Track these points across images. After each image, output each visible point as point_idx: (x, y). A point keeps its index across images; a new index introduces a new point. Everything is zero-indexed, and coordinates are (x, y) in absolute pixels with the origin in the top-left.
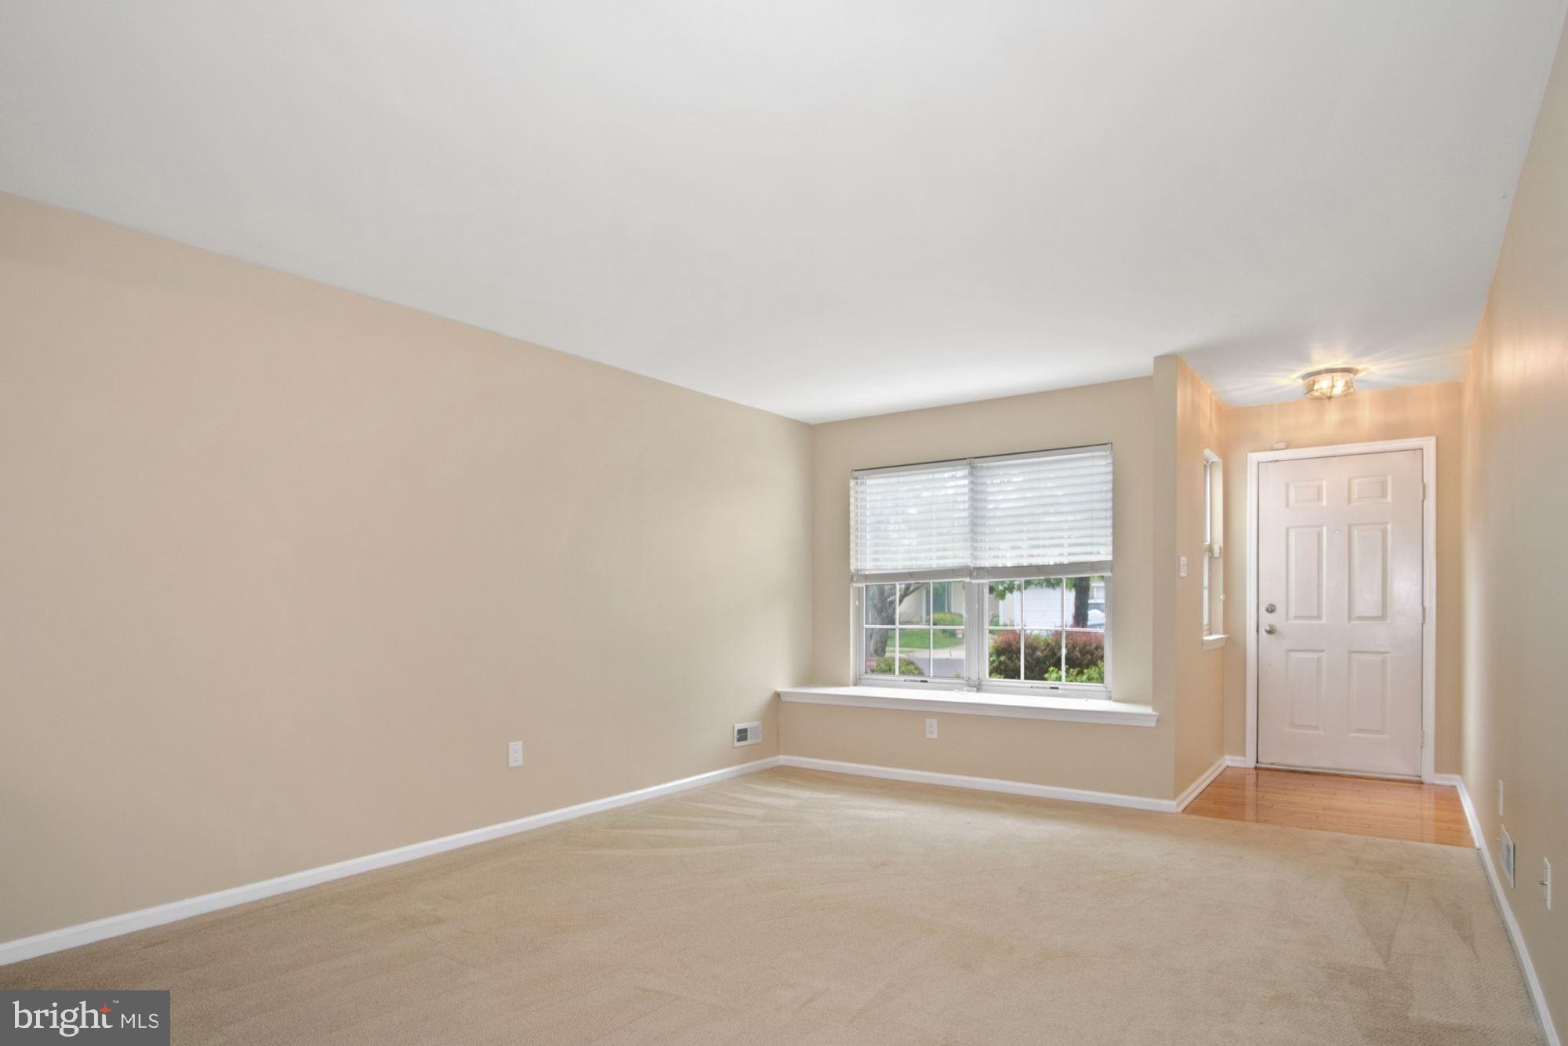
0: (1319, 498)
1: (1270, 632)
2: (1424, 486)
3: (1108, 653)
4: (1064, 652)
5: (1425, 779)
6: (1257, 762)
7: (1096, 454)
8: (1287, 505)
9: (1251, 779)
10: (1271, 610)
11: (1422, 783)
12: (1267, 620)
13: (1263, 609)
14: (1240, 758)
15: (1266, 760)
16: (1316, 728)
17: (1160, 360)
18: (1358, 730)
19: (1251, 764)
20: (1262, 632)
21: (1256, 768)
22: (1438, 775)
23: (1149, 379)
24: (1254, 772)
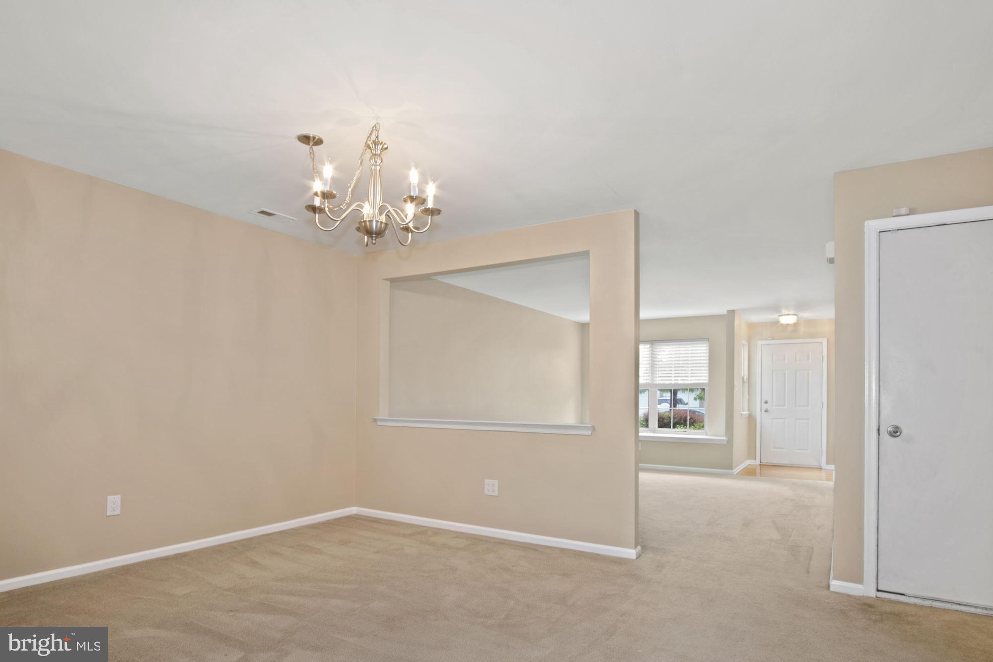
0: (785, 359)
1: (766, 411)
2: (823, 357)
3: (706, 420)
4: (688, 418)
5: (822, 467)
6: (761, 462)
7: (703, 345)
8: (773, 362)
9: (758, 468)
10: (766, 402)
11: (821, 469)
12: (765, 406)
13: (763, 402)
14: (754, 461)
15: (764, 461)
16: (782, 448)
17: (729, 311)
18: (798, 449)
19: (758, 462)
20: (762, 411)
21: (760, 465)
22: (828, 466)
23: (725, 315)
24: (759, 467)
